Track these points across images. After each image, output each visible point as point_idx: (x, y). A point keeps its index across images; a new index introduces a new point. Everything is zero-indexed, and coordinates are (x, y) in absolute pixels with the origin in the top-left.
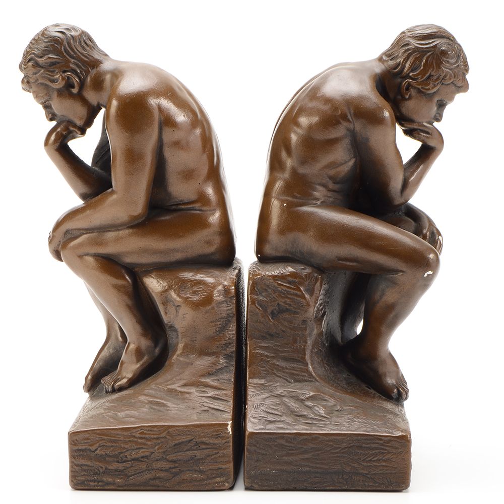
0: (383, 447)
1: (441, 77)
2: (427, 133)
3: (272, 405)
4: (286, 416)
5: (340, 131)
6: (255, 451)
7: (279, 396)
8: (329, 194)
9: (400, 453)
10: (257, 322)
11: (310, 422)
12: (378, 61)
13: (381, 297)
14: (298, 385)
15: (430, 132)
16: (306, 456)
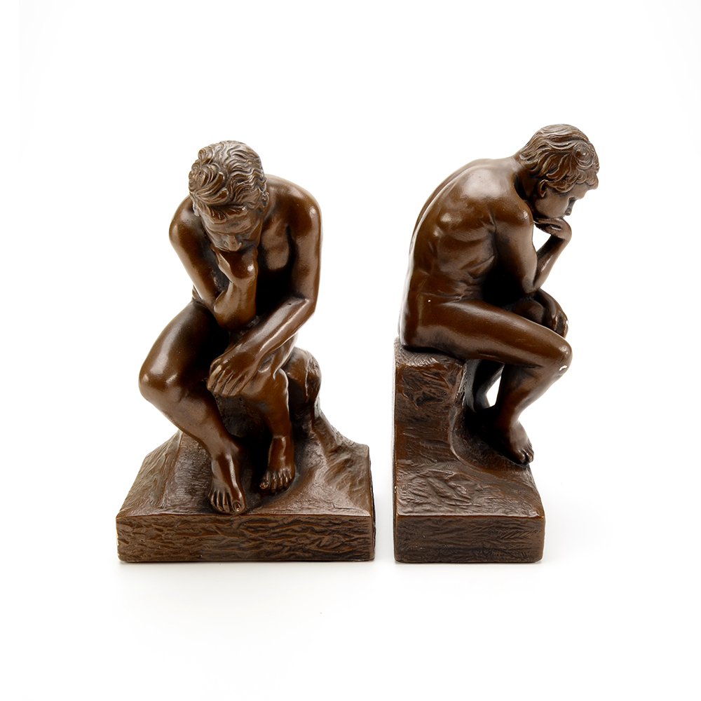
0: (519, 527)
1: (576, 178)
2: (559, 227)
3: (419, 486)
4: (432, 497)
5: (482, 233)
6: (405, 531)
7: (424, 477)
8: (470, 288)
9: (535, 532)
10: (404, 408)
11: (454, 503)
12: (514, 160)
13: (517, 386)
14: (442, 465)
15: (561, 226)
16: (450, 535)
